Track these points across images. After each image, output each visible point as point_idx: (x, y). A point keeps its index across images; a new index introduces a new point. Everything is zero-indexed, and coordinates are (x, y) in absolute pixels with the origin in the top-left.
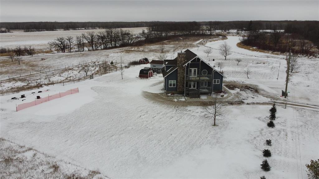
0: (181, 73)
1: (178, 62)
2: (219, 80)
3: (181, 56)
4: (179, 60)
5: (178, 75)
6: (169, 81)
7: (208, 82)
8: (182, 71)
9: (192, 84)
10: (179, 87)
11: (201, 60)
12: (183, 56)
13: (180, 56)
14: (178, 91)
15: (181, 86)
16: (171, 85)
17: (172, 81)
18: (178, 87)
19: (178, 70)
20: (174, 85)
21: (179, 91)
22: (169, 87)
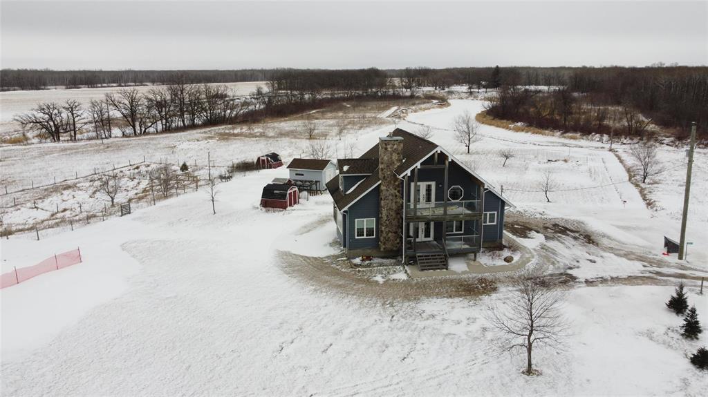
0: (390, 197)
1: (381, 166)
2: (496, 213)
3: (389, 147)
4: (386, 158)
5: (383, 203)
6: (356, 220)
7: (465, 221)
8: (393, 191)
9: (422, 226)
10: (385, 238)
11: (450, 160)
12: (395, 146)
13: (386, 149)
14: (382, 249)
15: (390, 234)
16: (360, 233)
17: (365, 220)
18: (382, 239)
19: (383, 188)
20: (370, 232)
21: (384, 249)
22: (357, 237)
